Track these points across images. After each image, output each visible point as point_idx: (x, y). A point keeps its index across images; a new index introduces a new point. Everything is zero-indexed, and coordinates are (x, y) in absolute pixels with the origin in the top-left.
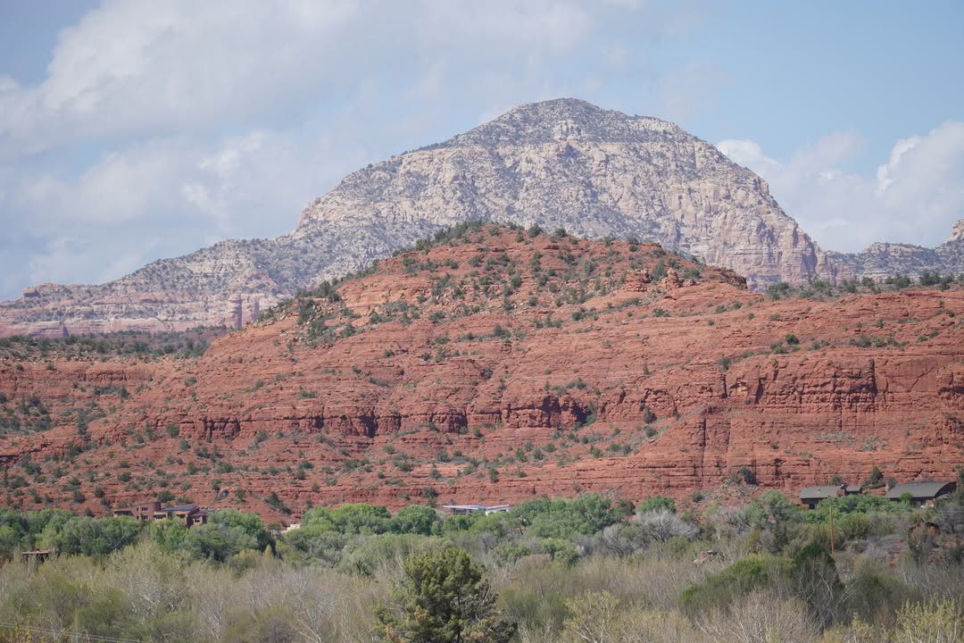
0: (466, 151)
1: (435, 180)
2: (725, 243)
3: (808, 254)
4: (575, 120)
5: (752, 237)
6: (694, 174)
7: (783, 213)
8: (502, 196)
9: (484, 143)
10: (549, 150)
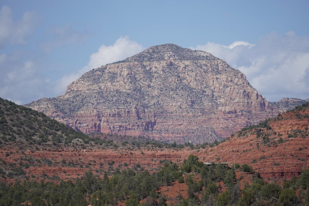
0: (132, 64)
1: (120, 75)
2: (231, 99)
3: (262, 103)
4: (173, 52)
5: (241, 96)
6: (218, 72)
7: (252, 87)
8: (146, 81)
9: (138, 61)
10: (163, 63)
